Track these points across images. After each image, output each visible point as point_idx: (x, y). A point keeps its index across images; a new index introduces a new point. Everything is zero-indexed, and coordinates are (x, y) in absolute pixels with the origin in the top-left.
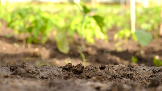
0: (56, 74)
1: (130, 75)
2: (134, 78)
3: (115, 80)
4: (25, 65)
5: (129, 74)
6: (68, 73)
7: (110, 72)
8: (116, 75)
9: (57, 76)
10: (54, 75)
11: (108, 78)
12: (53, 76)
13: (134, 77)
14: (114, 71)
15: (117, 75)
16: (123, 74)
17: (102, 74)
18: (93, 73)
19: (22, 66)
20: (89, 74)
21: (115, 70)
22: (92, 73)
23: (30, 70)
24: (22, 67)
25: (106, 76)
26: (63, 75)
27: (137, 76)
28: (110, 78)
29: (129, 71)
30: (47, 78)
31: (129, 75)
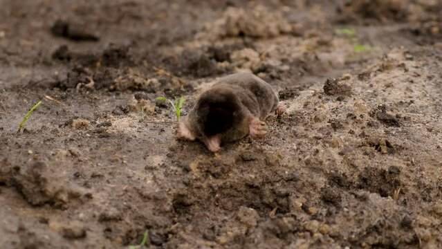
0: (147, 192)
1: (390, 173)
2: (404, 185)
3: (345, 216)
4: (43, 175)
5: (385, 171)
6: (186, 181)
7: (321, 163)
8: (344, 174)
9: (149, 199)
10: (141, 195)
11: (318, 185)
12: (138, 198)
13: (403, 179)
14: (334, 153)
15: (348, 173)
16: (366, 168)
17: (297, 175)
18: (266, 173)
19: (32, 176)
20: (253, 176)
21: (337, 150)
22: (264, 171)
23: (62, 191)
24: (33, 180)
25: (310, 180)
26: (170, 190)
27: (412, 176)
28: (323, 186)
29: (383, 154)
30: (120, 220)
31: (387, 176)
